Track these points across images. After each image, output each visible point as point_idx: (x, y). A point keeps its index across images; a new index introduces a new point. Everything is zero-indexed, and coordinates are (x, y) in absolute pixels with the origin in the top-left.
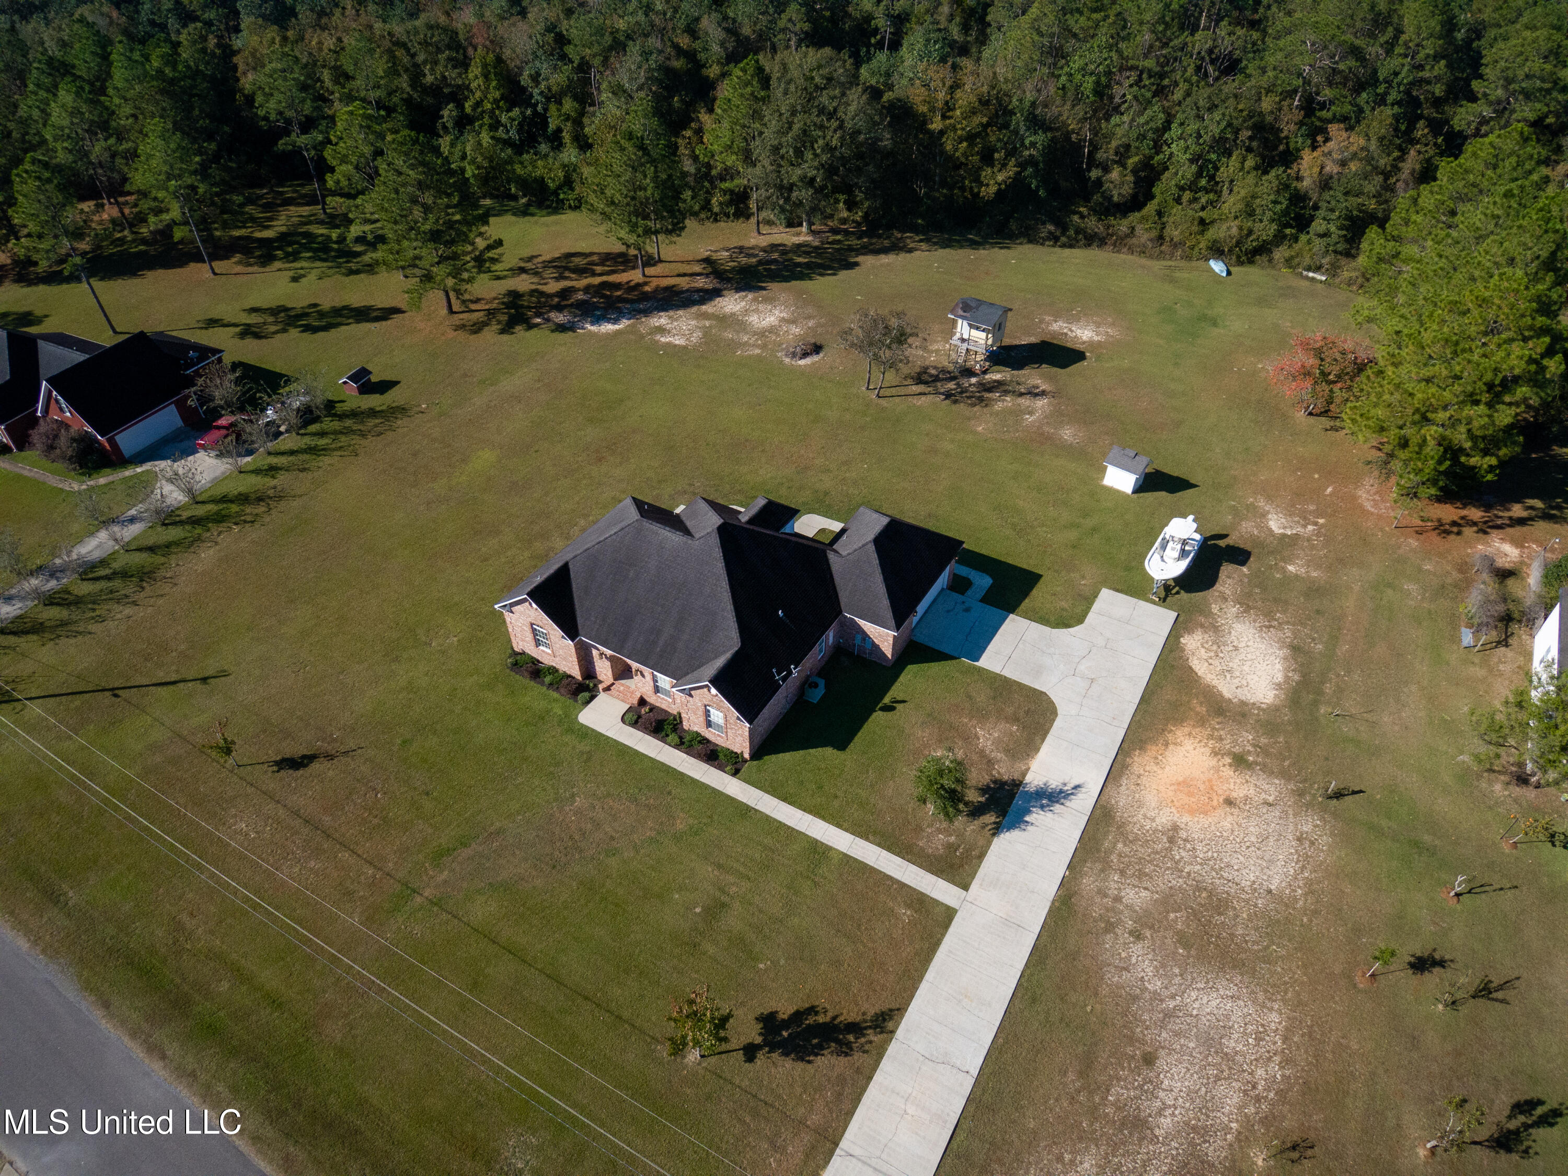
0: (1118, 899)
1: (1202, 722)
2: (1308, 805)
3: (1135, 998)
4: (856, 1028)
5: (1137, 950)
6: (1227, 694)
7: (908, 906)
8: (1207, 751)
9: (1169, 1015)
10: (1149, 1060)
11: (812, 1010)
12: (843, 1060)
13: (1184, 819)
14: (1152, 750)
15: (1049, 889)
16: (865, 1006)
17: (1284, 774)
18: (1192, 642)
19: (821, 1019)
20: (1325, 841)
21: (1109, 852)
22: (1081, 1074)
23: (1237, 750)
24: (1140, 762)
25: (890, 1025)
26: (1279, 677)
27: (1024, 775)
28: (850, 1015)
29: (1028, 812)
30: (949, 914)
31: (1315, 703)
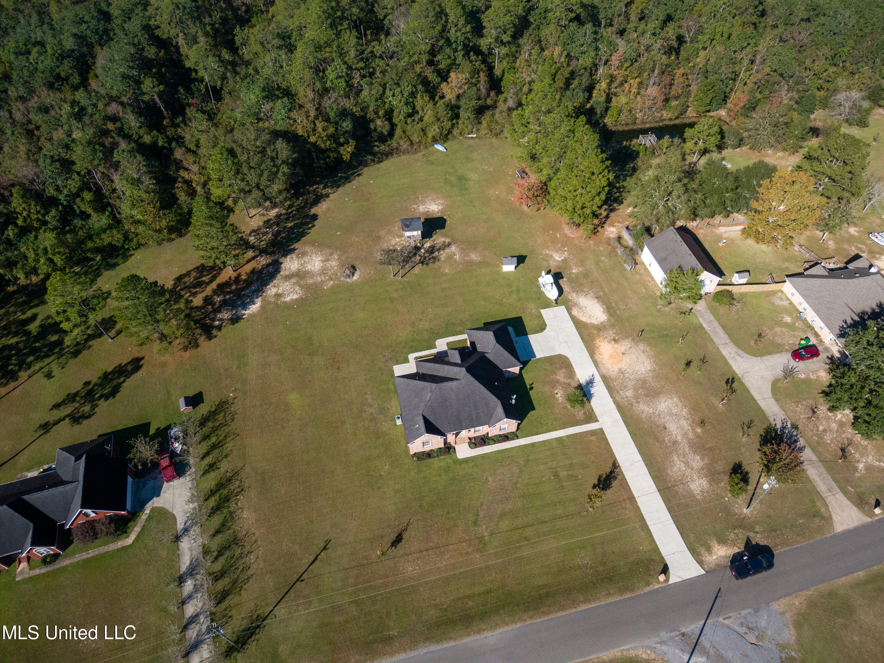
0: (627, 397)
1: (599, 336)
2: (637, 342)
3: (651, 417)
4: (612, 472)
5: (641, 405)
6: (596, 323)
7: (592, 436)
8: (607, 343)
9: (659, 415)
10: (665, 428)
11: (600, 477)
12: (617, 480)
13: (620, 366)
14: (597, 352)
15: (613, 406)
16: (608, 466)
17: (626, 337)
18: (575, 312)
19: (604, 476)
20: (648, 349)
21: (614, 387)
22: (658, 442)
23: (612, 338)
24: (597, 357)
25: (617, 465)
26: (602, 310)
27: (579, 381)
28: (608, 470)
29: (590, 391)
30: (601, 430)
31: (615, 311)
